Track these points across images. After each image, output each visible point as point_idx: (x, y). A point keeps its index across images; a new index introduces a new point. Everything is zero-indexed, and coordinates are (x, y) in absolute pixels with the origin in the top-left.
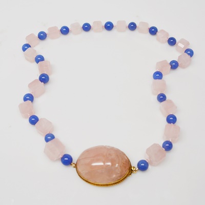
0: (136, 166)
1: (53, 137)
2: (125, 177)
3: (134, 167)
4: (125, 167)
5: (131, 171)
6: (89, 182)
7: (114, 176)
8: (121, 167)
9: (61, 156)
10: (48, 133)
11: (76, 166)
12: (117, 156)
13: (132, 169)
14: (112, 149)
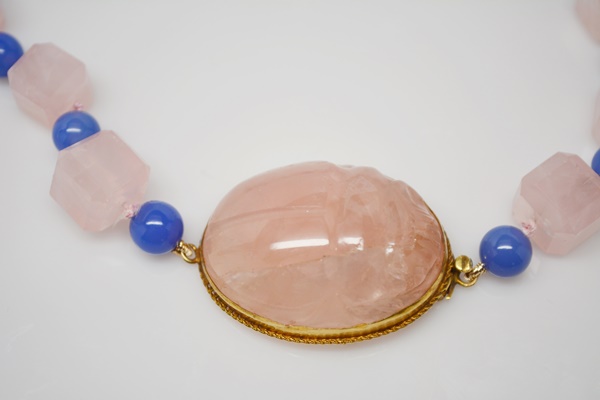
0: (474, 255)
1: (90, 128)
2: (428, 304)
3: (465, 260)
4: (428, 257)
5: (451, 276)
6: (260, 327)
7: (377, 295)
8: (407, 253)
9: (131, 211)
10: (68, 109)
11: (199, 259)
12: (391, 204)
13: (459, 267)
14: (368, 175)
